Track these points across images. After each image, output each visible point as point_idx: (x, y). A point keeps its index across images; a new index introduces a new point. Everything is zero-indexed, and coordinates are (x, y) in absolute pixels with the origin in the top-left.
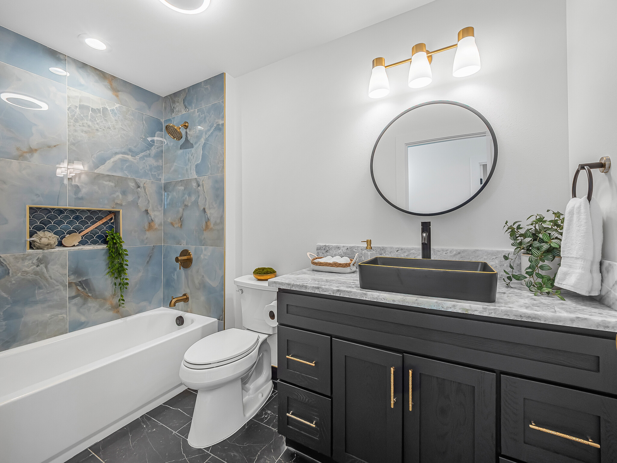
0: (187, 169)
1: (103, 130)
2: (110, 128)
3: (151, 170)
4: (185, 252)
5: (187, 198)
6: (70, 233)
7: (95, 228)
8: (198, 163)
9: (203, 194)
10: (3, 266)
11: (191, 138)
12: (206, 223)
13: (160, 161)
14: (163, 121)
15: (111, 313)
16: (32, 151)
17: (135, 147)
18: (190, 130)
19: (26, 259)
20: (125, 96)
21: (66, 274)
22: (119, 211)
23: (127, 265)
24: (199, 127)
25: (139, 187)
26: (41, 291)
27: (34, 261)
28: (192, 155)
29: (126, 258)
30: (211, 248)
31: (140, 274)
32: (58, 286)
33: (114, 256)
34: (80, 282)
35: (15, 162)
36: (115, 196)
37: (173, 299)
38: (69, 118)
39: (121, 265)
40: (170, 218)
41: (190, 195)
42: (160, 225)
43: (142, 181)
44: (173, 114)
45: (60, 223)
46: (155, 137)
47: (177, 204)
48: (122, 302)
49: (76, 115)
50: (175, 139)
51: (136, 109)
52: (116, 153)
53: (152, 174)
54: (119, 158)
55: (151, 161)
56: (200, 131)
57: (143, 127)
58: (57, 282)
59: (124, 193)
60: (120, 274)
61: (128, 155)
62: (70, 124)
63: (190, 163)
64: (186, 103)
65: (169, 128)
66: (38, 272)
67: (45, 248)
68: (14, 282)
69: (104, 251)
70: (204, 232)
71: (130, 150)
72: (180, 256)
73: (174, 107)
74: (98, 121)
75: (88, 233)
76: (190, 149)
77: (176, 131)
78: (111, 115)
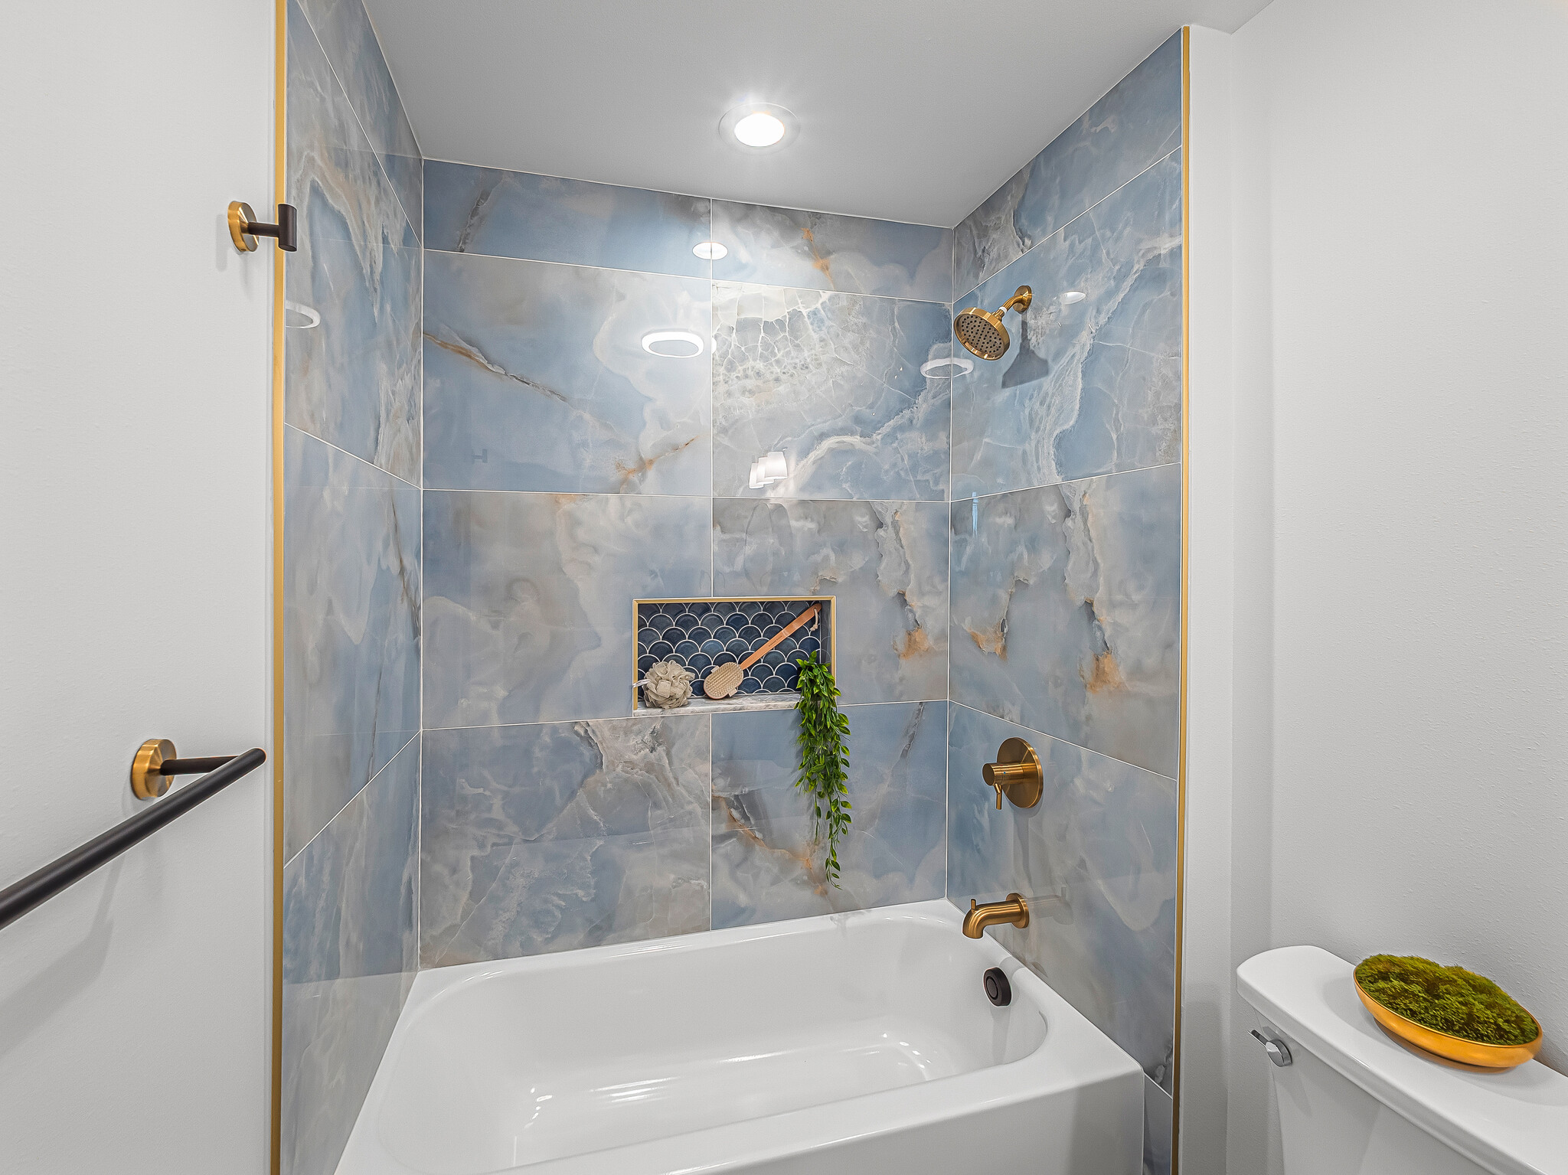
0: (1024, 452)
1: (792, 376)
2: (807, 368)
3: (914, 468)
4: (1015, 749)
5: (1026, 556)
6: (720, 662)
7: (776, 648)
8: (1066, 427)
9: (1084, 544)
10: (591, 746)
11: (1040, 341)
12: (1097, 660)
13: (942, 436)
14: (949, 305)
15: (806, 895)
16: (643, 465)
17: (871, 407)
18: (1038, 311)
19: (631, 732)
20: (845, 264)
21: (706, 775)
22: (830, 601)
23: (847, 764)
24: (1070, 294)
25: (880, 525)
26: (659, 812)
27: (646, 738)
28: (1042, 404)
29: (846, 740)
30: (1115, 765)
31: (884, 789)
32: (690, 803)
33: (813, 733)
34: (736, 797)
35: (613, 498)
36: (818, 558)
37: (977, 908)
38: (716, 364)
39: (833, 763)
40: (968, 620)
41: (1033, 546)
42: (941, 637)
43: (890, 506)
44: (981, 275)
45: (700, 636)
46: (929, 363)
47: (991, 573)
48: (832, 869)
49: (730, 351)
50: (985, 357)
51: (874, 292)
52: (823, 436)
53: (917, 482)
54: (829, 449)
55: (917, 442)
56: (1074, 306)
57: (894, 341)
58: (690, 793)
59: (841, 548)
60: (829, 787)
61: (853, 433)
62: (716, 379)
63: (1037, 432)
64: (1024, 221)
65: (965, 325)
66: (652, 764)
67: (666, 707)
68: (609, 786)
69: (792, 716)
70: (1089, 694)
71: (858, 420)
72: (1001, 761)
73: (983, 251)
74: (779, 356)
75: (759, 661)
76: (1034, 383)
77: (987, 327)
78: (810, 327)
